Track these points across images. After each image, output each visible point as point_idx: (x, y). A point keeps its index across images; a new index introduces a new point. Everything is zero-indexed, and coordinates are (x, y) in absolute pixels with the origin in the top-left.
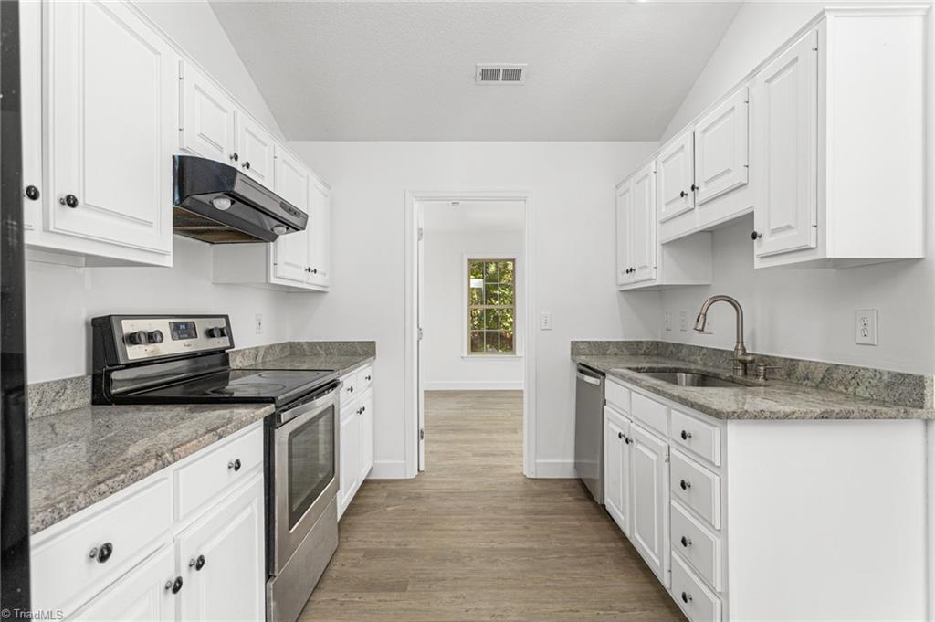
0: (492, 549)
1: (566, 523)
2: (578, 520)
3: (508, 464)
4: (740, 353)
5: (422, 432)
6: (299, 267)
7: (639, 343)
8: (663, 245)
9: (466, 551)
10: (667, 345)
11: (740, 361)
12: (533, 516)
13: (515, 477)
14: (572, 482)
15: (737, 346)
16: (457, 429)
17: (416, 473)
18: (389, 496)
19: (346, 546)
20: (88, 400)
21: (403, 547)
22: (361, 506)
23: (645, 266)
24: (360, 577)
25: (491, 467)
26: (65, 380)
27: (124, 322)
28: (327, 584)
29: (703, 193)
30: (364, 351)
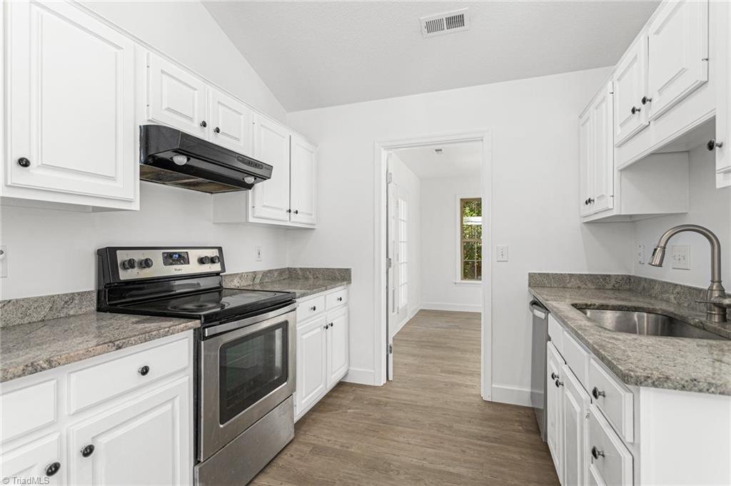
0: (423, 468)
1: (506, 454)
2: (521, 453)
3: (471, 383)
4: (716, 294)
5: (390, 347)
6: (282, 209)
7: (606, 277)
8: (621, 171)
9: (397, 464)
10: (639, 280)
11: (715, 304)
12: (474, 441)
13: (472, 398)
14: (528, 411)
15: (712, 286)
16: (437, 346)
17: (384, 381)
18: (354, 399)
19: (302, 439)
20: (94, 308)
21: (345, 449)
22: (330, 404)
23: (603, 196)
24: (299, 469)
25: (453, 385)
26: (73, 294)
27: (118, 252)
28: (272, 471)
29: (657, 105)
30: (340, 277)
